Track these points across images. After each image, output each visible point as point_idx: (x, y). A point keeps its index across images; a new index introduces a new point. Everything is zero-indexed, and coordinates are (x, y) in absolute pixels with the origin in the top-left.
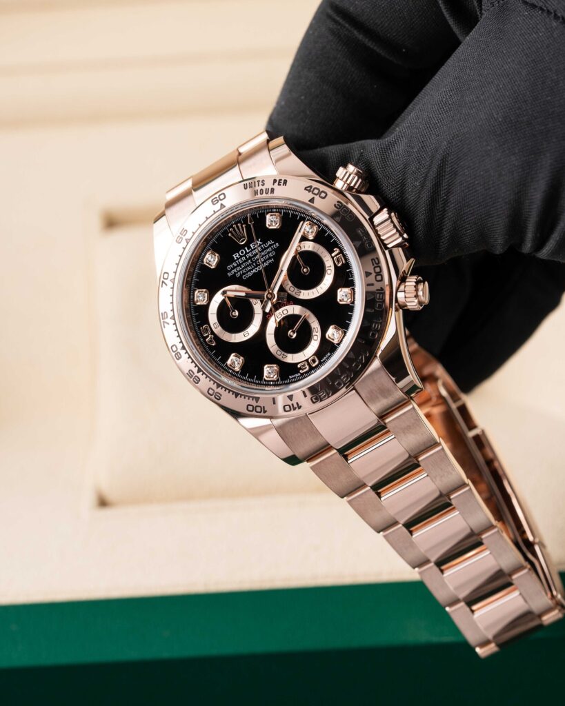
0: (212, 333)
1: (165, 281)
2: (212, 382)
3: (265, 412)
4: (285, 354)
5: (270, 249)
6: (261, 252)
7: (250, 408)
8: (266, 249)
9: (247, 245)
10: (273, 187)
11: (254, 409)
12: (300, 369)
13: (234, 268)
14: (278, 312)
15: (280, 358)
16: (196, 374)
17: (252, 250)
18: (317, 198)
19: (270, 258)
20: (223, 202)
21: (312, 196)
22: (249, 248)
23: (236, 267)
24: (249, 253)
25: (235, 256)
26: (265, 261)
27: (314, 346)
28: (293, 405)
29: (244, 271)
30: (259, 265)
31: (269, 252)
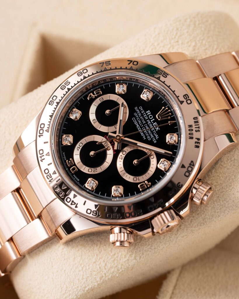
0: (96, 98)
1: (132, 63)
2: (61, 99)
3: (40, 136)
4: (80, 150)
5: (152, 136)
6: (151, 130)
7: (42, 126)
8: (153, 134)
9: (156, 120)
10: (194, 138)
11: (42, 129)
12: (69, 160)
13: (140, 111)
14: (109, 143)
15: (77, 146)
16: (67, 87)
17: (152, 124)
18: (185, 170)
19: (146, 137)
20: (185, 103)
21: (187, 166)
22: (154, 122)
23: (141, 113)
24: (150, 121)
25: (148, 112)
26: (144, 133)
27: (86, 170)
28: (43, 156)
29: (138, 118)
30: (142, 129)
31: (150, 136)
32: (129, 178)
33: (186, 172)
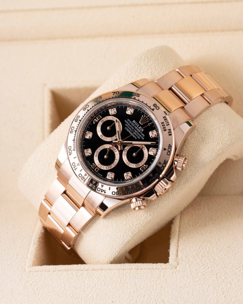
0: (99, 121)
1: (115, 93)
2: (77, 128)
3: (70, 155)
4: (97, 156)
5: (140, 136)
6: (138, 132)
7: (70, 148)
8: (140, 134)
9: (140, 125)
10: (167, 130)
11: (70, 150)
12: (92, 165)
13: (129, 122)
14: (115, 147)
15: (95, 154)
16: (79, 119)
17: (138, 128)
18: (167, 151)
19: (137, 137)
20: (155, 109)
21: (167, 149)
23: (129, 123)
24: (137, 127)
25: (134, 121)
26: (135, 135)
27: (104, 168)
28: (76, 166)
29: (128, 127)
30: (133, 133)
31: (139, 136)
32: (133, 166)
33: (168, 152)
